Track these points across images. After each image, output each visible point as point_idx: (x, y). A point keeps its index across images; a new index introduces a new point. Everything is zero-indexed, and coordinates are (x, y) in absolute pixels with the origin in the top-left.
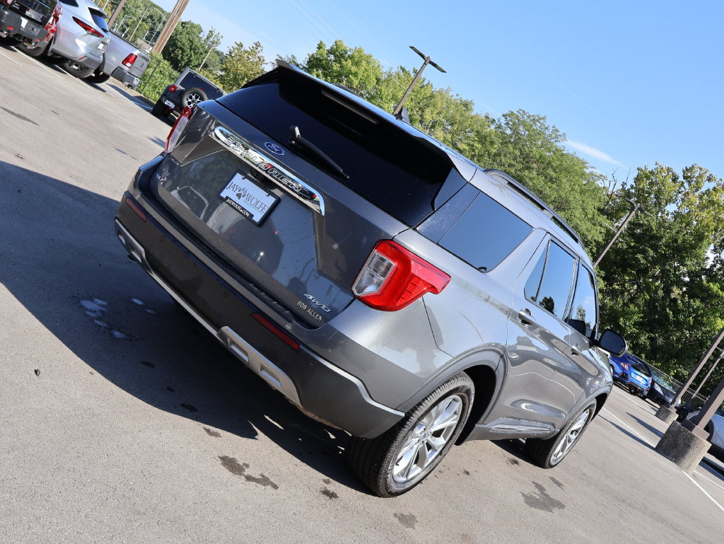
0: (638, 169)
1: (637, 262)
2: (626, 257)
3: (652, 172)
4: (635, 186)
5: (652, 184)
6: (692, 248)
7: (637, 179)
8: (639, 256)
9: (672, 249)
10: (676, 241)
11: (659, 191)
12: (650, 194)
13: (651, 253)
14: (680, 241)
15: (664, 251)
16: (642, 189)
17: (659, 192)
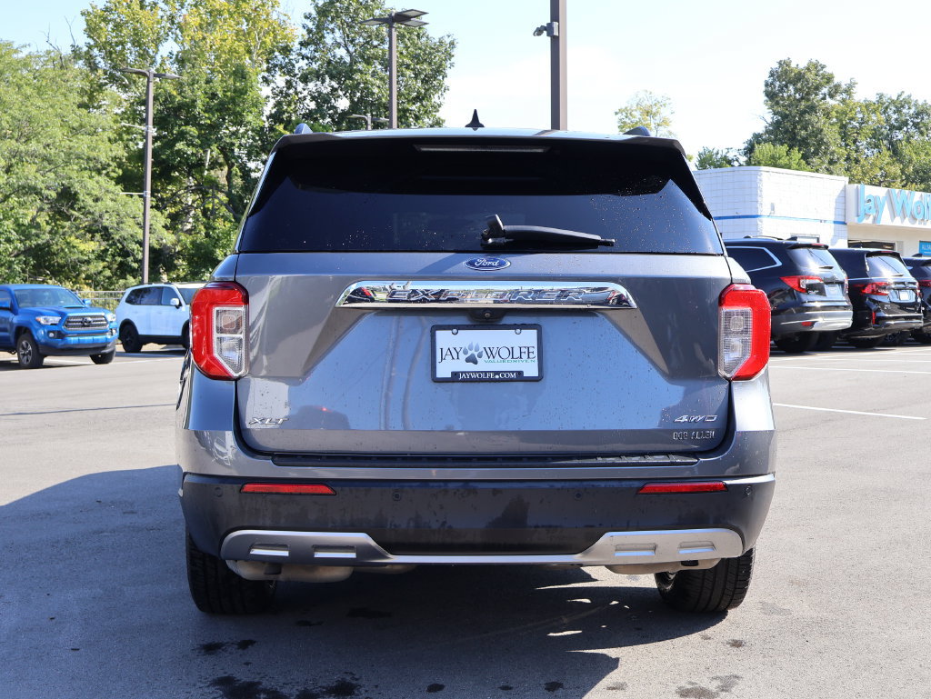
0: (83, 14)
1: (182, 157)
2: (164, 157)
3: (107, 9)
4: (92, 43)
5: (118, 27)
6: (242, 94)
7: (91, 30)
8: (180, 146)
9: (217, 110)
10: (214, 96)
11: (136, 32)
12: (122, 43)
13: (193, 130)
14: (220, 94)
15: (209, 118)
16: (105, 42)
17: (136, 34)
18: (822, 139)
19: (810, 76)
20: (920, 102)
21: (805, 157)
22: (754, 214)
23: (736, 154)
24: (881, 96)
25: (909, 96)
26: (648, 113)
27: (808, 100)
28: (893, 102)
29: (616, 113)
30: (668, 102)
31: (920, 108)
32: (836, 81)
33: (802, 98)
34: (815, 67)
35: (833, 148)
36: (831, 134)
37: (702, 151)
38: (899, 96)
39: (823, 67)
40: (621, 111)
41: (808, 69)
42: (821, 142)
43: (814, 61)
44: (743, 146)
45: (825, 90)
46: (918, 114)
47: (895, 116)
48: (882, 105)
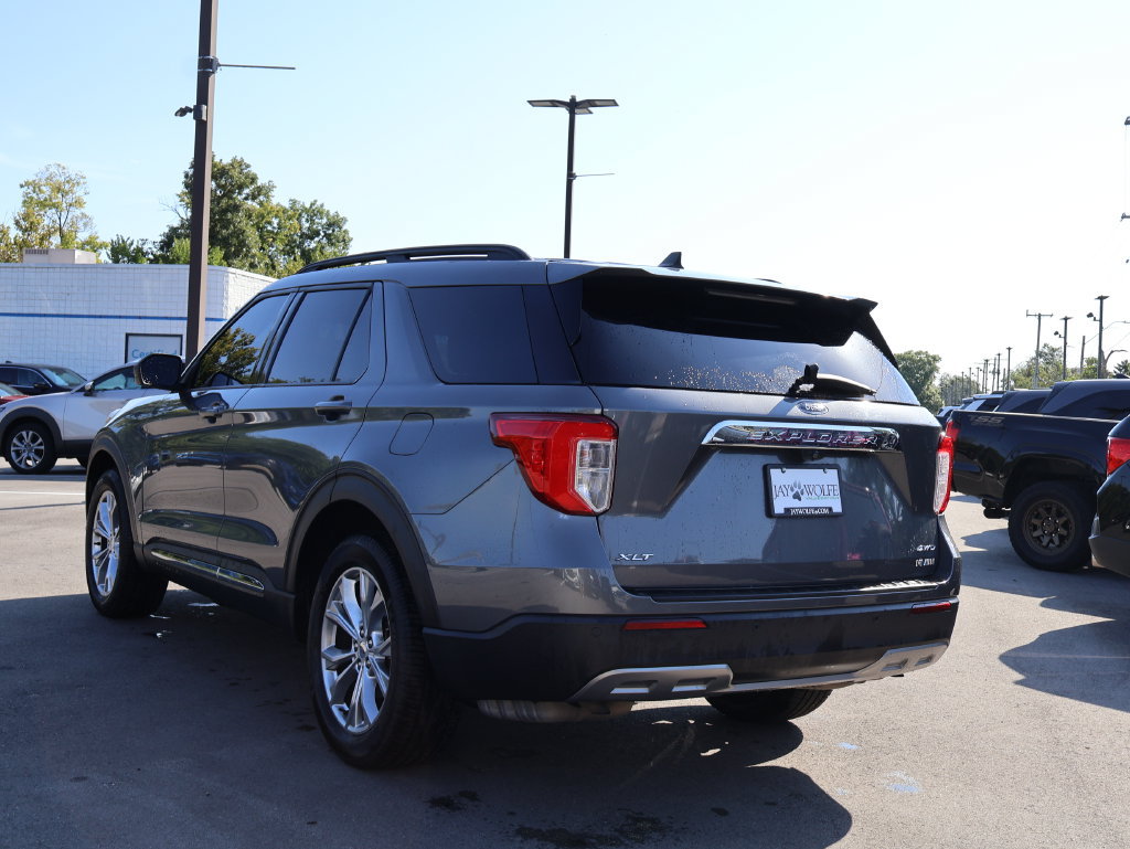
18: (243, 241)
19: (235, 173)
20: (332, 213)
21: (226, 258)
22: (218, 317)
23: (151, 246)
24: (294, 202)
25: (322, 206)
26: (59, 190)
27: (231, 198)
28: (306, 210)
29: (22, 186)
30: (82, 181)
31: (332, 220)
32: (259, 183)
33: (224, 196)
34: (239, 164)
35: (254, 251)
36: (252, 236)
37: (115, 239)
38: (312, 205)
39: (248, 166)
40: (27, 184)
41: (232, 165)
42: (242, 244)
43: (239, 159)
44: (159, 239)
45: (246, 191)
46: (330, 225)
47: (307, 225)
48: (295, 211)
